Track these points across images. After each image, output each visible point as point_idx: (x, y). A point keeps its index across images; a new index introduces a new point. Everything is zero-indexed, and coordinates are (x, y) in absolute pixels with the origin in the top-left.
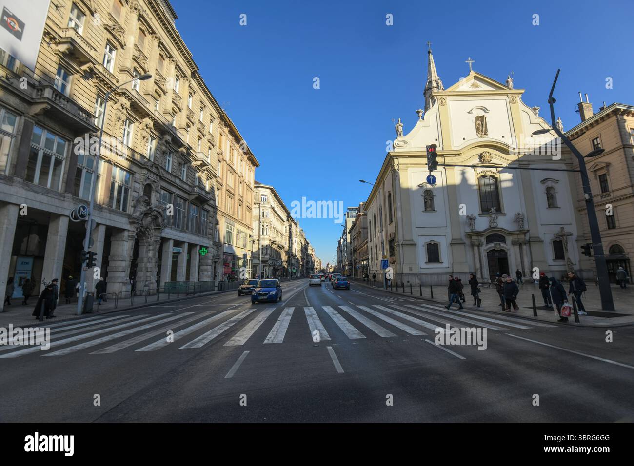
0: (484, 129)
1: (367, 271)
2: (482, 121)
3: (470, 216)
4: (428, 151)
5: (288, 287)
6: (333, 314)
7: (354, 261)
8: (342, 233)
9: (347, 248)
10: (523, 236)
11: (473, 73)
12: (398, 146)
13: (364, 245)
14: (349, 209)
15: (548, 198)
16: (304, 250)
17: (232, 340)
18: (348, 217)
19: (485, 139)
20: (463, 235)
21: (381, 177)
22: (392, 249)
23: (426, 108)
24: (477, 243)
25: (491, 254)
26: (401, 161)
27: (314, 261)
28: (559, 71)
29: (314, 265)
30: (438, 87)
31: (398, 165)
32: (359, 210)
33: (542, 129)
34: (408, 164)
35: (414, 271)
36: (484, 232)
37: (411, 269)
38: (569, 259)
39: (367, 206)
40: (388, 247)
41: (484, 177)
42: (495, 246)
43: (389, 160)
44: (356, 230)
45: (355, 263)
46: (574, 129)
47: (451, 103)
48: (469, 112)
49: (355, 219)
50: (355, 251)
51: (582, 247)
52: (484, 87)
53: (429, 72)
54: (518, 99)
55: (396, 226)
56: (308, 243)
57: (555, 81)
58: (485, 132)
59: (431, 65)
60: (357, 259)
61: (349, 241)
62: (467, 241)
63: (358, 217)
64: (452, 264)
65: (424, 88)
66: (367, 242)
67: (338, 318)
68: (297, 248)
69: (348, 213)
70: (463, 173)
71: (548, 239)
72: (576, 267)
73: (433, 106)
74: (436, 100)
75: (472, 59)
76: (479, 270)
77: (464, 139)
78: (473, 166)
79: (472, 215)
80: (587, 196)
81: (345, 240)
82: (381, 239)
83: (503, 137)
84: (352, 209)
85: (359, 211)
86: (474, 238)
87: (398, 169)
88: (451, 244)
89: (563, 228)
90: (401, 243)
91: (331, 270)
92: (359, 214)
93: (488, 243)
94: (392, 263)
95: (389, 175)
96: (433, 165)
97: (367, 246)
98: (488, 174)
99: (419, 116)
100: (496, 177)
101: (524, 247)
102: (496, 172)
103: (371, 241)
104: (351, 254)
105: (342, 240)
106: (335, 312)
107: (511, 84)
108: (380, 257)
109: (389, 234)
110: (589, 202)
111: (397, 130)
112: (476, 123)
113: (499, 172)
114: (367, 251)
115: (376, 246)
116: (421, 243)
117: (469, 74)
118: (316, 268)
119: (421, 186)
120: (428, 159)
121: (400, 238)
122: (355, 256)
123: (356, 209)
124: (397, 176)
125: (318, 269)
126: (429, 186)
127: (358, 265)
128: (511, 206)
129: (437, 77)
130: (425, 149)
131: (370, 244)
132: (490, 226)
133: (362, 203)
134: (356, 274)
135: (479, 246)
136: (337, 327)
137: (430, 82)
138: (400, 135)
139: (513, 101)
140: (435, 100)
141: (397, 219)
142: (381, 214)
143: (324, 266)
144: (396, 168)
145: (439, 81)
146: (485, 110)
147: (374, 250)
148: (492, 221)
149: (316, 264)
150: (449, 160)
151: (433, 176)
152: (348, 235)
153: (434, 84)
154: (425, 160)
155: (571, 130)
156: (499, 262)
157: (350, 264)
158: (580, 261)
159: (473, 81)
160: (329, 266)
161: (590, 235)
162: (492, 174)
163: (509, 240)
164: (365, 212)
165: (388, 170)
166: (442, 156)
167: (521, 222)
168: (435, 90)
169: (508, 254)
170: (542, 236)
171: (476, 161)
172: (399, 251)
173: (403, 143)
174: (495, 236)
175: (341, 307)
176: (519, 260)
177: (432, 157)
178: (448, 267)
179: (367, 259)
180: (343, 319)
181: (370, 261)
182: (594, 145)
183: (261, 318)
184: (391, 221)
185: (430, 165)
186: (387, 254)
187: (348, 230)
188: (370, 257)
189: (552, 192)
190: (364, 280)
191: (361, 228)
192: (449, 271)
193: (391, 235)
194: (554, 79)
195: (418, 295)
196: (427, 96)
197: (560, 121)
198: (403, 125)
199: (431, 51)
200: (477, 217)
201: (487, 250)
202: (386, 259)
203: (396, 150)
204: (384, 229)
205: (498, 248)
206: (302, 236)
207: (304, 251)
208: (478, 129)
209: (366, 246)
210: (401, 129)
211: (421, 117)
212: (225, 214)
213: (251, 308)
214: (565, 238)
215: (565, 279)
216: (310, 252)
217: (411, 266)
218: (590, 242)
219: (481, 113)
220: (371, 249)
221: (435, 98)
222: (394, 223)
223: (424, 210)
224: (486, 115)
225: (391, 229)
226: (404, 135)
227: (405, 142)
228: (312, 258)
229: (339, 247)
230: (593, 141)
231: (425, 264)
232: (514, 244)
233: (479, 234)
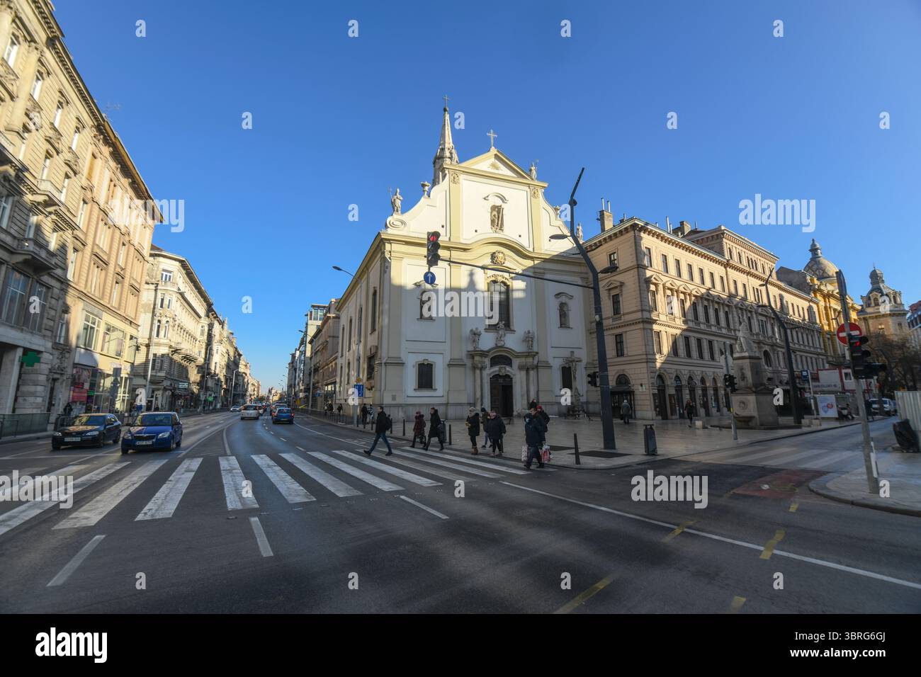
0: (500, 222)
1: (332, 401)
2: (499, 213)
3: (474, 329)
4: (428, 239)
5: (195, 425)
6: (269, 466)
7: (313, 385)
8: (299, 342)
9: (304, 365)
10: (530, 360)
11: (493, 151)
12: (393, 226)
13: (331, 362)
14: (313, 306)
15: (560, 316)
16: (233, 365)
17: (72, 518)
18: (311, 319)
19: (499, 236)
20: (464, 355)
21: (366, 266)
22: (371, 369)
23: (435, 182)
24: (480, 365)
25: (495, 379)
26: (395, 247)
27: (248, 384)
28: (583, 169)
29: (247, 390)
30: (451, 158)
31: (390, 252)
32: (329, 309)
33: (561, 233)
34: (403, 253)
35: (399, 401)
36: (488, 351)
37: (394, 398)
38: (576, 389)
39: (341, 304)
40: (366, 366)
41: (495, 282)
42: (500, 371)
43: (379, 244)
44: (321, 340)
45: (315, 388)
46: (593, 239)
47: (465, 183)
48: (485, 199)
49: (321, 322)
50: (316, 370)
51: (589, 376)
52: (504, 171)
53: (443, 136)
54: (540, 192)
55: (380, 338)
56: (240, 355)
57: (579, 181)
58: (501, 227)
59: (446, 128)
60: (318, 383)
61: (308, 354)
62: (469, 363)
63: (326, 320)
64: (448, 393)
65: (434, 155)
66: (336, 358)
67: (275, 472)
68: (219, 363)
69: (311, 312)
70: (471, 275)
71: (557, 364)
72: (583, 399)
73: (443, 180)
74: (448, 175)
75: (494, 133)
76: (479, 400)
77: (476, 231)
78: (483, 268)
79: (477, 329)
80: (597, 317)
81: (303, 353)
82: (356, 354)
83: (520, 236)
84: (319, 307)
85: (329, 311)
86: (477, 358)
87: (390, 258)
88: (449, 365)
89: (573, 352)
90: (384, 361)
91: (276, 398)
92: (328, 315)
93: (492, 365)
94: (369, 390)
95: (376, 264)
96: (433, 259)
97: (336, 364)
98: (500, 279)
99: (424, 191)
100: (508, 284)
101: (532, 373)
102: (508, 278)
103: (342, 356)
104: (310, 374)
105: (298, 353)
106: (272, 463)
107: (534, 173)
108: (353, 380)
109: (368, 347)
110: (599, 324)
111: (393, 204)
112: (491, 213)
113: (512, 278)
114: (335, 370)
115: (349, 363)
116: (412, 362)
117: (489, 151)
118: (251, 395)
119: (418, 285)
120: (428, 250)
121: (384, 355)
122: (316, 377)
123: (324, 307)
124: (387, 268)
125: (253, 397)
126: (428, 286)
127: (318, 392)
128: (522, 321)
129: (451, 144)
130: (426, 237)
131: (340, 361)
132: (496, 344)
133: (333, 300)
134: (314, 405)
135: (482, 369)
136: (272, 487)
137: (443, 150)
138: (397, 211)
139: (534, 195)
140: (446, 175)
141: (382, 327)
142: (360, 318)
143: (264, 392)
144: (387, 256)
145: (453, 151)
146: (503, 199)
147: (345, 370)
148: (499, 339)
149: (250, 388)
150: (456, 255)
151: (432, 273)
152: (309, 347)
153: (447, 154)
154: (424, 251)
155: (590, 240)
156: (502, 390)
157: (307, 390)
158: (587, 392)
159: (493, 160)
160: (273, 392)
161: (597, 362)
162: (504, 280)
163: (516, 362)
164: (338, 313)
165: (376, 257)
166: (448, 248)
167: (530, 342)
168: (448, 161)
169: (514, 381)
170: (551, 361)
171: (487, 261)
172: (380, 372)
173: (399, 224)
174: (501, 358)
175: (284, 455)
176: (525, 389)
177: (433, 248)
178: (443, 396)
179: (335, 383)
180: (283, 473)
181: (337, 386)
182: (611, 261)
183: (135, 479)
184: (373, 330)
185: (430, 258)
186: (364, 376)
187: (309, 339)
188: (338, 380)
189: (565, 309)
190: (326, 414)
191: (330, 337)
192: (443, 400)
193: (371, 349)
194: (577, 178)
195: (400, 434)
196: (437, 166)
197: (580, 228)
198: (402, 198)
199: (448, 109)
200: (483, 332)
201: (490, 374)
202: (361, 384)
203: (390, 231)
204: (362, 340)
205: (503, 373)
206: (231, 343)
207: (232, 367)
208: (493, 221)
209: (334, 363)
210: (398, 203)
211: (426, 193)
212: (83, 296)
213: (119, 462)
214: (574, 364)
215: (571, 413)
216: (242, 369)
217: (394, 394)
218: (597, 370)
219: (498, 202)
220: (342, 367)
221: (447, 172)
222: (377, 332)
223: (419, 317)
224: (504, 206)
225: (372, 340)
226: (403, 212)
227: (402, 222)
228: (244, 378)
229: (292, 362)
230: (610, 255)
231: (414, 392)
232: (521, 368)
233: (483, 354)
